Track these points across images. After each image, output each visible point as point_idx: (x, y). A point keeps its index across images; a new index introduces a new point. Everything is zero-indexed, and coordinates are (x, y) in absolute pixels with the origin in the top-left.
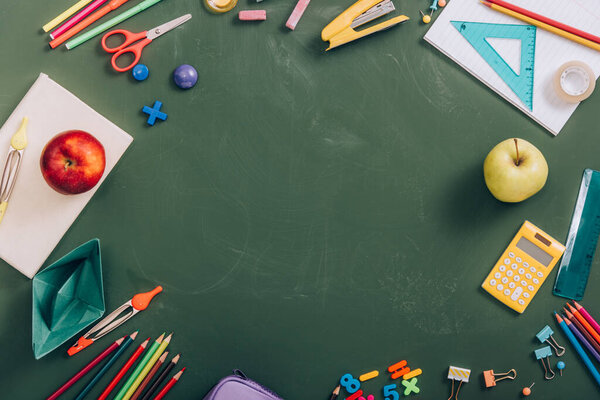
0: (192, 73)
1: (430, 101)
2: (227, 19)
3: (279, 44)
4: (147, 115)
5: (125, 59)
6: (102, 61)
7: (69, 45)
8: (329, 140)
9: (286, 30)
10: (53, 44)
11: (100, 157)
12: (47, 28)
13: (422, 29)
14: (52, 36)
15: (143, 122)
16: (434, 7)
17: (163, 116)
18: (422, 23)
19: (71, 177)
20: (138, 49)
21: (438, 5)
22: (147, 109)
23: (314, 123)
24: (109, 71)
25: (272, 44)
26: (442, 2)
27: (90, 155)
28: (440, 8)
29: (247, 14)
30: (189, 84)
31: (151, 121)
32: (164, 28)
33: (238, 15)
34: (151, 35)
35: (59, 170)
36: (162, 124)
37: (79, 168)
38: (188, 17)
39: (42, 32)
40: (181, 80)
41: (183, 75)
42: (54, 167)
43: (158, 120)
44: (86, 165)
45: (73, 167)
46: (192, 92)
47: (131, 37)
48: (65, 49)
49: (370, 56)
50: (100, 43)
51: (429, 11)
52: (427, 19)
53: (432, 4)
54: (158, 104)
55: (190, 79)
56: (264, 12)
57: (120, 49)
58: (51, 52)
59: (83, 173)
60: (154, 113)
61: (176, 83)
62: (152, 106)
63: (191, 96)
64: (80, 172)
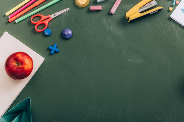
0: (70, 32)
1: (173, 43)
2: (85, 10)
3: (107, 20)
4: (51, 50)
5: (41, 27)
6: (31, 28)
7: (17, 21)
8: (129, 60)
9: (110, 14)
10: (10, 20)
11: (31, 62)
12: (7, 14)
13: (169, 13)
14: (9, 17)
15: (49, 52)
16: (174, 4)
17: (57, 50)
18: (169, 11)
19: (19, 70)
20: (46, 22)
21: (175, 3)
22: (50, 47)
23: (123, 53)
24: (34, 32)
25: (104, 20)
26: (178, 2)
27: (27, 61)
28: (177, 4)
29: (93, 8)
30: (69, 37)
31: (52, 52)
32: (58, 14)
33: (90, 8)
34: (52, 16)
35: (13, 67)
36: (57, 54)
37: (22, 66)
38: (68, 9)
39: (5, 16)
40: (65, 35)
41: (66, 33)
42: (11, 66)
43: (55, 52)
44: (25, 64)
45: (19, 66)
46: (70, 40)
47: (44, 17)
48: (15, 23)
49: (147, 25)
50: (30, 20)
51: (172, 6)
52: (171, 9)
53: (173, 2)
54: (55, 45)
55: (69, 35)
56: (101, 6)
57: (39, 22)
58: (9, 24)
59: (24, 68)
60: (54, 49)
61: (63, 37)
62: (53, 46)
63: (70, 42)
64: (23, 68)
